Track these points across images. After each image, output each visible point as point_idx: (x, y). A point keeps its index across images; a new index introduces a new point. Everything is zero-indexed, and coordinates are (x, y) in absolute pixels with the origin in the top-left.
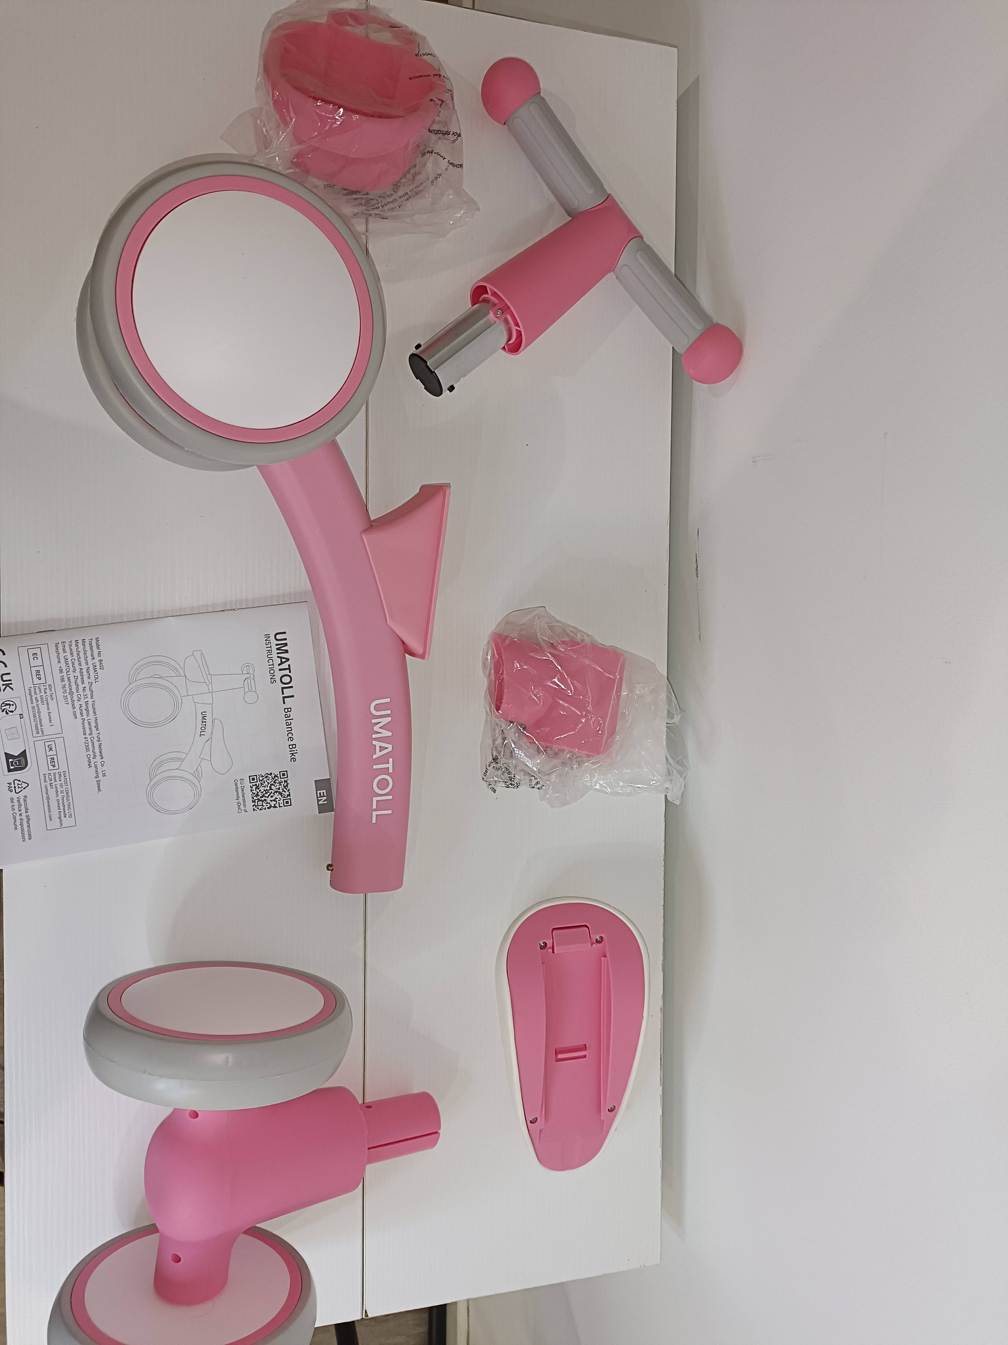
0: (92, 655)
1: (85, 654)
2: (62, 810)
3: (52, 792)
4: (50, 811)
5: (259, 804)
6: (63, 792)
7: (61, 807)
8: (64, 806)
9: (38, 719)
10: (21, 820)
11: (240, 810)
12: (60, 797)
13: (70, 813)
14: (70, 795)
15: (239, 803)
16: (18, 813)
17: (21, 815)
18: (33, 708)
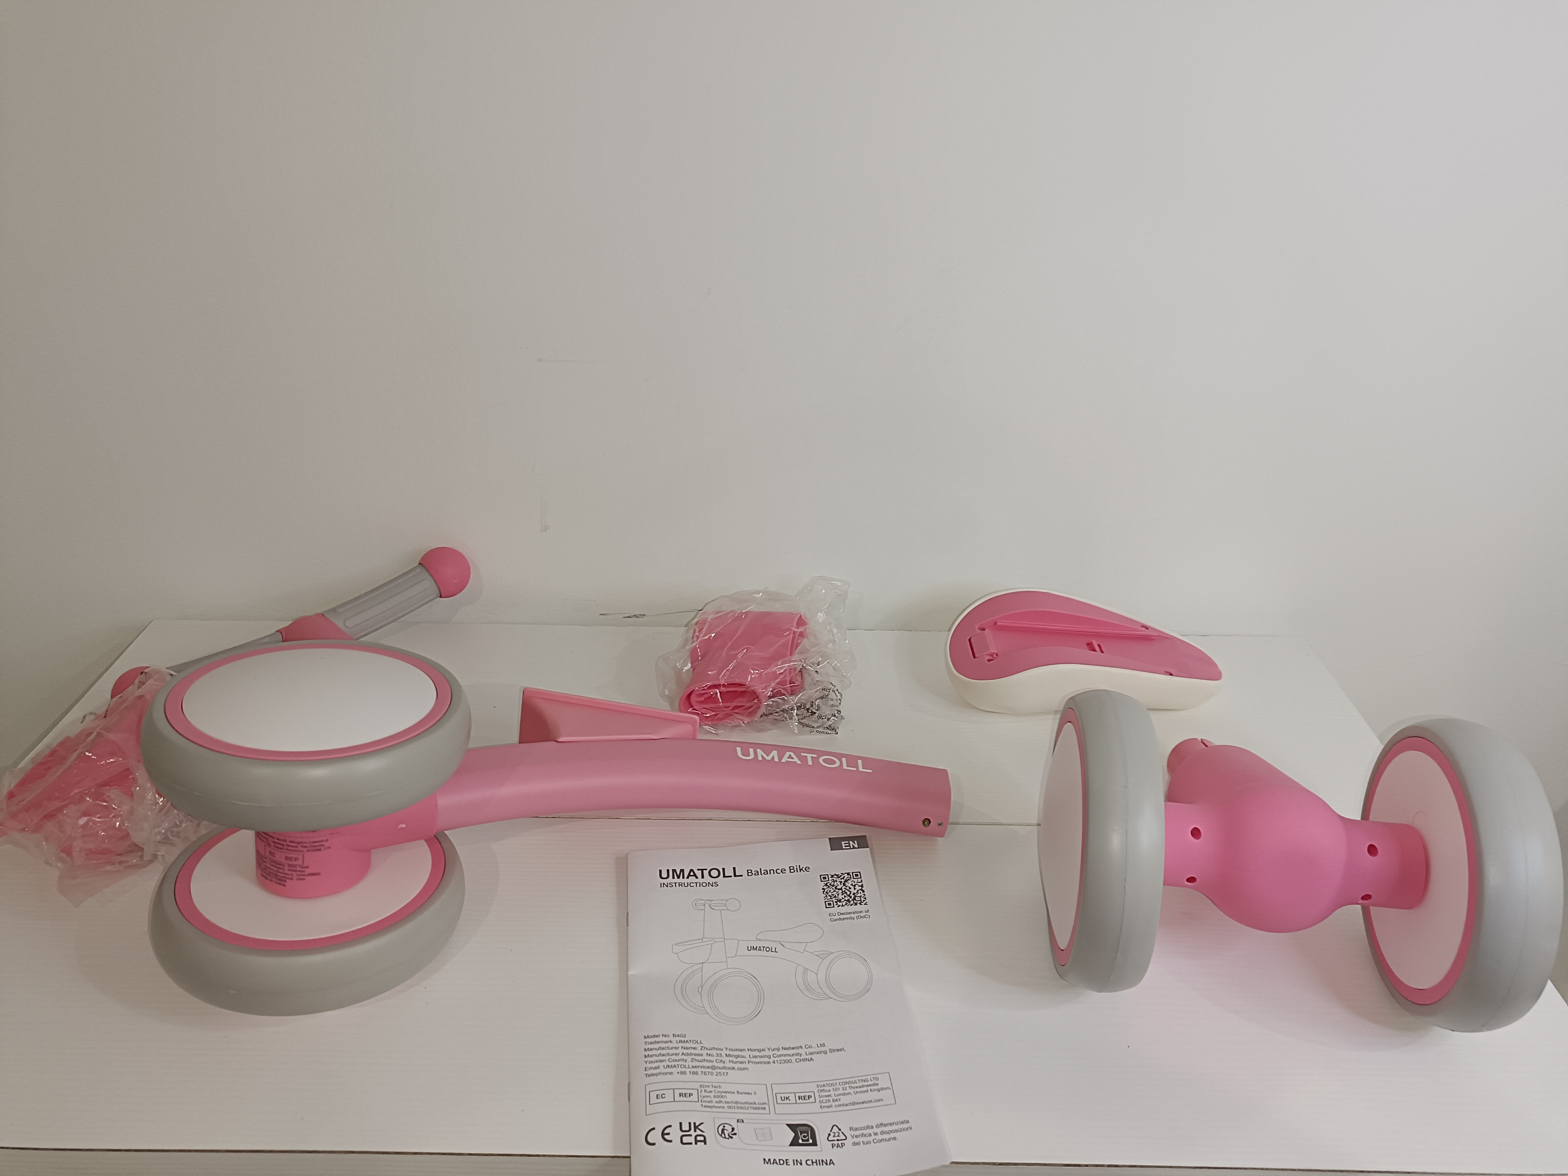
0: (666, 1042)
1: (663, 1049)
2: (869, 1088)
3: (844, 1100)
4: (871, 1102)
5: (859, 899)
6: (845, 1088)
7: (865, 1089)
8: (863, 1086)
9: (745, 1105)
10: (882, 1133)
11: (866, 916)
12: (852, 1091)
13: (872, 1079)
14: (851, 1079)
15: (858, 917)
16: (873, 1137)
17: (876, 1134)
18: (729, 1107)
